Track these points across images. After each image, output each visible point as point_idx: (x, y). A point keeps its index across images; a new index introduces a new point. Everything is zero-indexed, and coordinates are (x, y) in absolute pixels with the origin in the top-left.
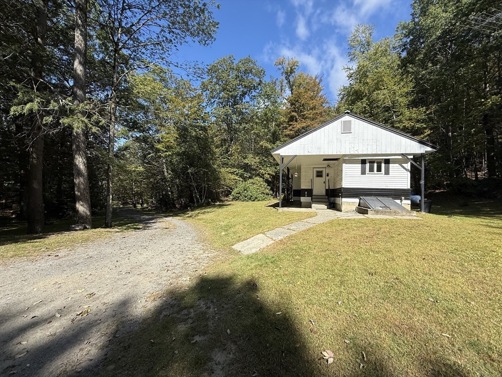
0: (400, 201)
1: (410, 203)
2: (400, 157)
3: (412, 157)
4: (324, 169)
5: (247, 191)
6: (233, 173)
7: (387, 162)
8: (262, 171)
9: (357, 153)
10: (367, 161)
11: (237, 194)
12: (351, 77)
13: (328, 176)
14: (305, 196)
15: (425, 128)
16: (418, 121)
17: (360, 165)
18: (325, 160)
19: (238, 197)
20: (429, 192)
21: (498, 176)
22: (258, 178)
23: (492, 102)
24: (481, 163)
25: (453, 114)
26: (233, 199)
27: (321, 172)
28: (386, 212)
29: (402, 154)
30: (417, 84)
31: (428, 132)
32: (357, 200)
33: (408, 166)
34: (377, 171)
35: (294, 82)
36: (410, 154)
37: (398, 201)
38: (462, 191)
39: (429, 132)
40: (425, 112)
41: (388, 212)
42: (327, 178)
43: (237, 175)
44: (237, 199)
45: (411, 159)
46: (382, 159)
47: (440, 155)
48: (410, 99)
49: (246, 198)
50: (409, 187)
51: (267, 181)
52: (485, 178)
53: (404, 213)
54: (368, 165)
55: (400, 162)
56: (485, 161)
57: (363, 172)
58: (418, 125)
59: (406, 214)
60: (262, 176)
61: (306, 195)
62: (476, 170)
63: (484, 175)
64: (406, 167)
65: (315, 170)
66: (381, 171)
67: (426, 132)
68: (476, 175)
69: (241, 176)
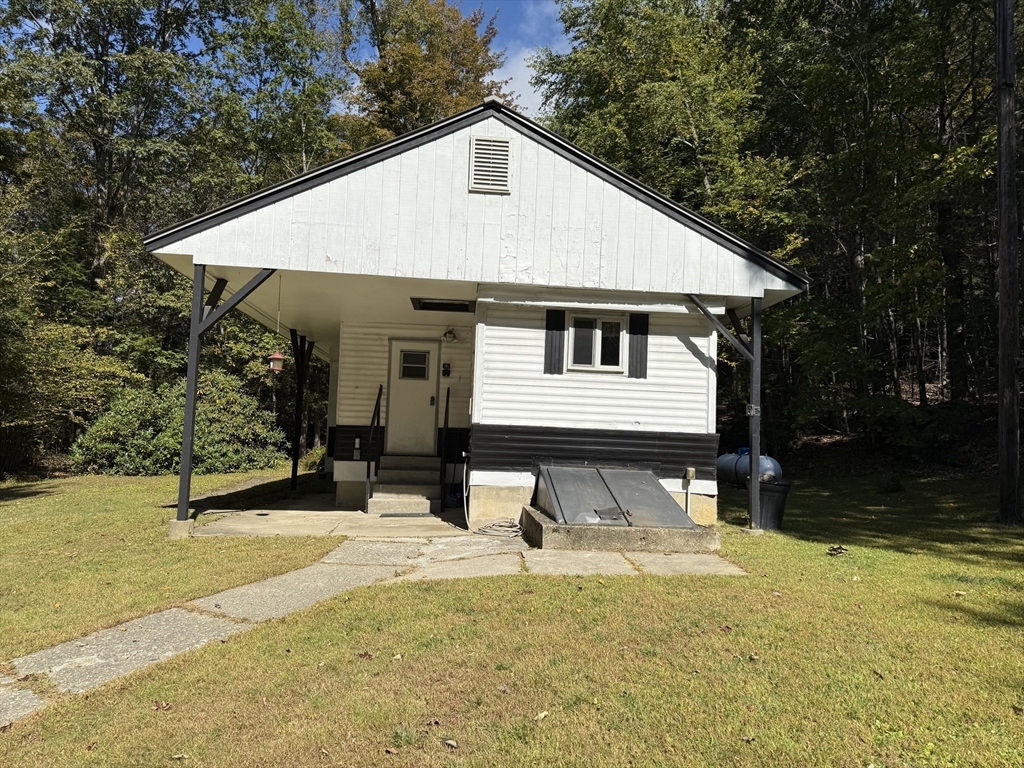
0: (680, 481)
1: (716, 492)
2: (682, 309)
3: (721, 311)
4: (432, 348)
5: (158, 431)
6: (102, 349)
7: (640, 325)
8: (236, 348)
9: (525, 280)
10: (569, 319)
11: (104, 440)
12: (574, 24)
13: (447, 372)
14: (350, 458)
15: (790, 229)
16: (771, 204)
17: (541, 334)
18: (421, 304)
19: (111, 457)
20: (805, 444)
21: (973, 395)
22: (219, 375)
23: (958, 167)
24: (934, 356)
25: (862, 195)
26: (88, 463)
27: (422, 357)
28: (609, 536)
29: (689, 299)
30: (769, 80)
31: (795, 241)
32: (525, 480)
33: (709, 345)
34: (604, 362)
35: (388, 11)
36: (716, 300)
37: (672, 485)
38: (887, 442)
39: (799, 243)
40: (788, 175)
41: (619, 536)
42: (445, 382)
43: (123, 356)
44: (101, 466)
45: (719, 317)
46: (623, 313)
47: (831, 323)
48: (747, 126)
49: (147, 463)
50: (712, 430)
51: (253, 387)
52: (943, 402)
53: (679, 541)
54: (569, 335)
55: (683, 330)
56: (943, 349)
57: (553, 365)
58: (768, 216)
59: (687, 545)
60: (238, 367)
61: (357, 455)
62: (923, 378)
63: (942, 394)
64: (704, 350)
65: (398, 347)
66: (616, 363)
67: (789, 242)
68: (923, 391)
69: (143, 364)
